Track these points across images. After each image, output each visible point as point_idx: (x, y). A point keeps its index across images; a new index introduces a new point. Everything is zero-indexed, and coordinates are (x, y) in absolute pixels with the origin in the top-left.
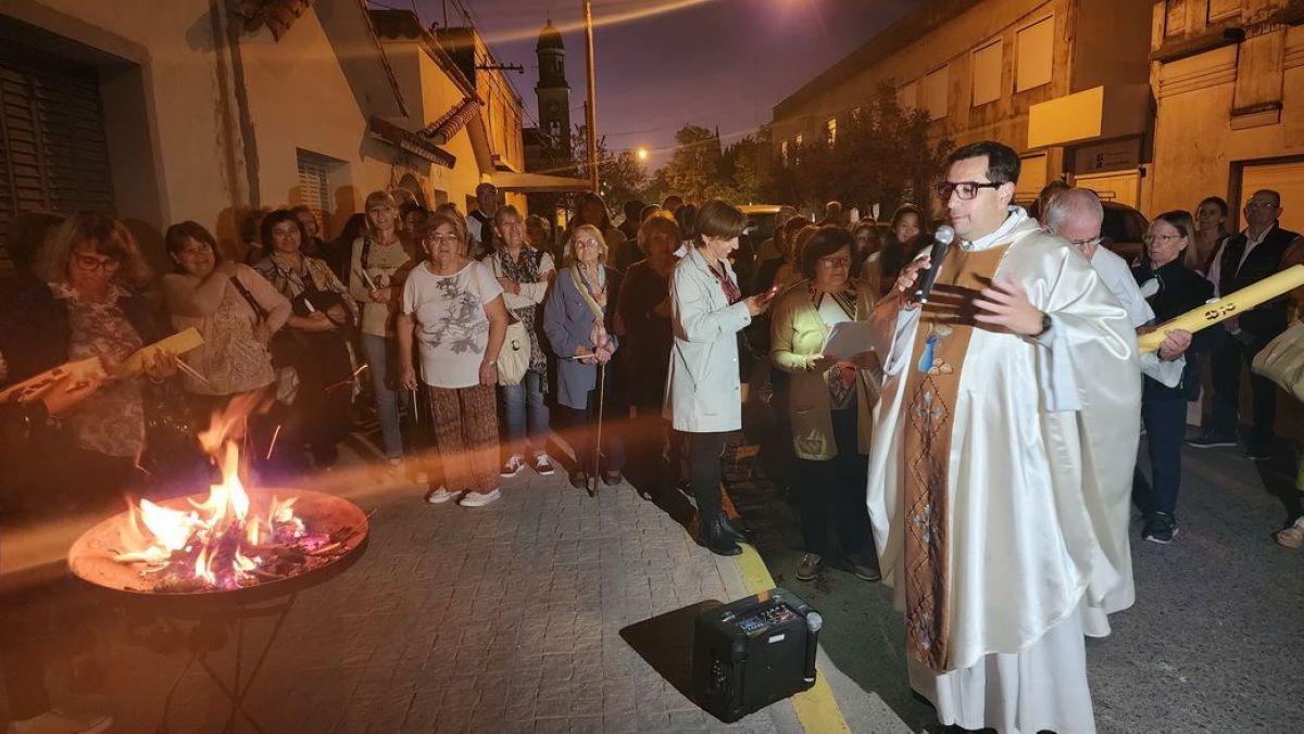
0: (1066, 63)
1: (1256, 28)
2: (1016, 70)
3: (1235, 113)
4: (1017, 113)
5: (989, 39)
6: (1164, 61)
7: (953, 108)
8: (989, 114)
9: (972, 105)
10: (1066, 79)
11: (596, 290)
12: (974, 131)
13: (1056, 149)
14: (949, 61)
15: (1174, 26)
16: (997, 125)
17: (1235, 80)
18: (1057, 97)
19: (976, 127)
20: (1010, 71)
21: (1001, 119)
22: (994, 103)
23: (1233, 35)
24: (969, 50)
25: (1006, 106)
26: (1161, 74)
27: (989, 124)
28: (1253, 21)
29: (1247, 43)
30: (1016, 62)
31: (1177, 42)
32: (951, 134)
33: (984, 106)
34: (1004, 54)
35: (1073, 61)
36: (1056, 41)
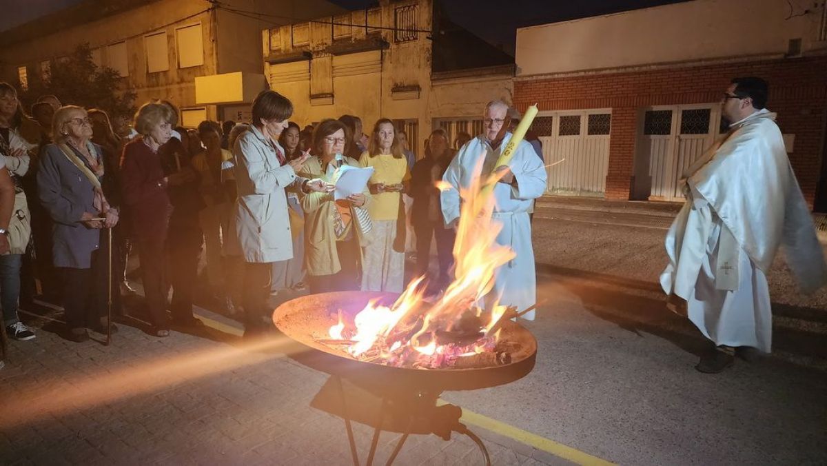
0: (212, 54)
1: (318, 53)
2: (178, 51)
3: (312, 97)
4: (182, 81)
5: (155, 31)
6: (272, 63)
7: (133, 72)
8: (162, 79)
9: (148, 71)
10: (213, 65)
11: (93, 162)
12: (151, 89)
13: (212, 106)
14: (128, 39)
15: (275, 45)
16: (168, 87)
17: (310, 79)
18: (209, 75)
19: (153, 86)
20: (174, 53)
21: (171, 84)
22: (165, 72)
23: (308, 56)
24: (141, 35)
25: (173, 74)
26: (269, 70)
27: (162, 85)
28: (316, 49)
29: (314, 61)
30: (178, 48)
31: (278, 54)
32: (134, 89)
33: (157, 74)
34: (169, 42)
35: (217, 54)
36: (204, 40)
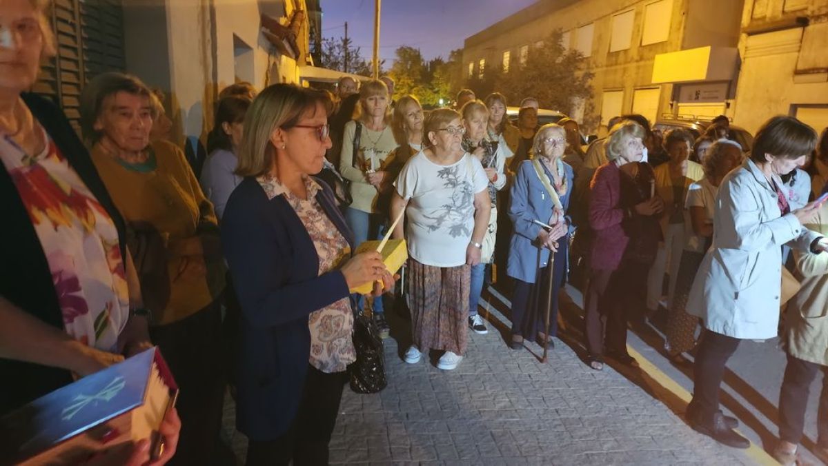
0: (679, 29)
1: (817, 18)
2: (643, 31)
3: (797, 72)
4: (641, 59)
5: (625, 8)
6: (750, 34)
7: (595, 52)
8: (621, 58)
9: (609, 51)
10: (678, 39)
12: (609, 68)
13: (668, 85)
14: (597, 20)
15: (759, 12)
16: (626, 66)
17: (799, 51)
18: (671, 52)
19: (611, 65)
20: (639, 31)
21: (629, 62)
22: (626, 51)
23: (803, 22)
24: (609, 15)
25: (634, 54)
26: (745, 42)
27: (620, 64)
28: (817, 13)
29: (810, 28)
30: (643, 25)
31: (760, 22)
32: (593, 69)
33: (617, 53)
34: (635, 19)
35: (685, 28)
36: (673, 14)
